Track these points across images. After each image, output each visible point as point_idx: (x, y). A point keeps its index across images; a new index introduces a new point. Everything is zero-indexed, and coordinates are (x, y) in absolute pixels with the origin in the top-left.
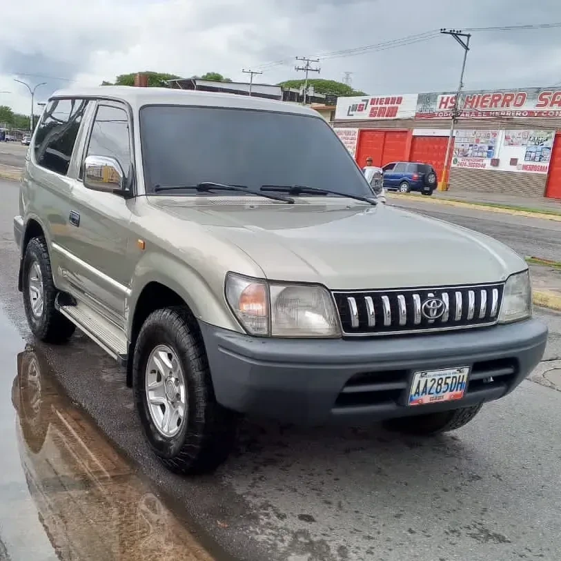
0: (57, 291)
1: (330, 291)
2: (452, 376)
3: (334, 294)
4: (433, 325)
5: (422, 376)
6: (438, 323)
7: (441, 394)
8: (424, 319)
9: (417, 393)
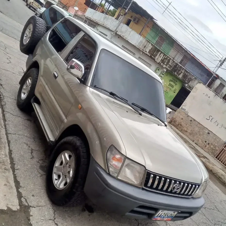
0: (34, 95)
1: (146, 170)
2: (171, 214)
3: (147, 172)
4: (173, 193)
5: (162, 211)
6: (175, 193)
7: (164, 218)
8: (171, 190)
9: (157, 216)
